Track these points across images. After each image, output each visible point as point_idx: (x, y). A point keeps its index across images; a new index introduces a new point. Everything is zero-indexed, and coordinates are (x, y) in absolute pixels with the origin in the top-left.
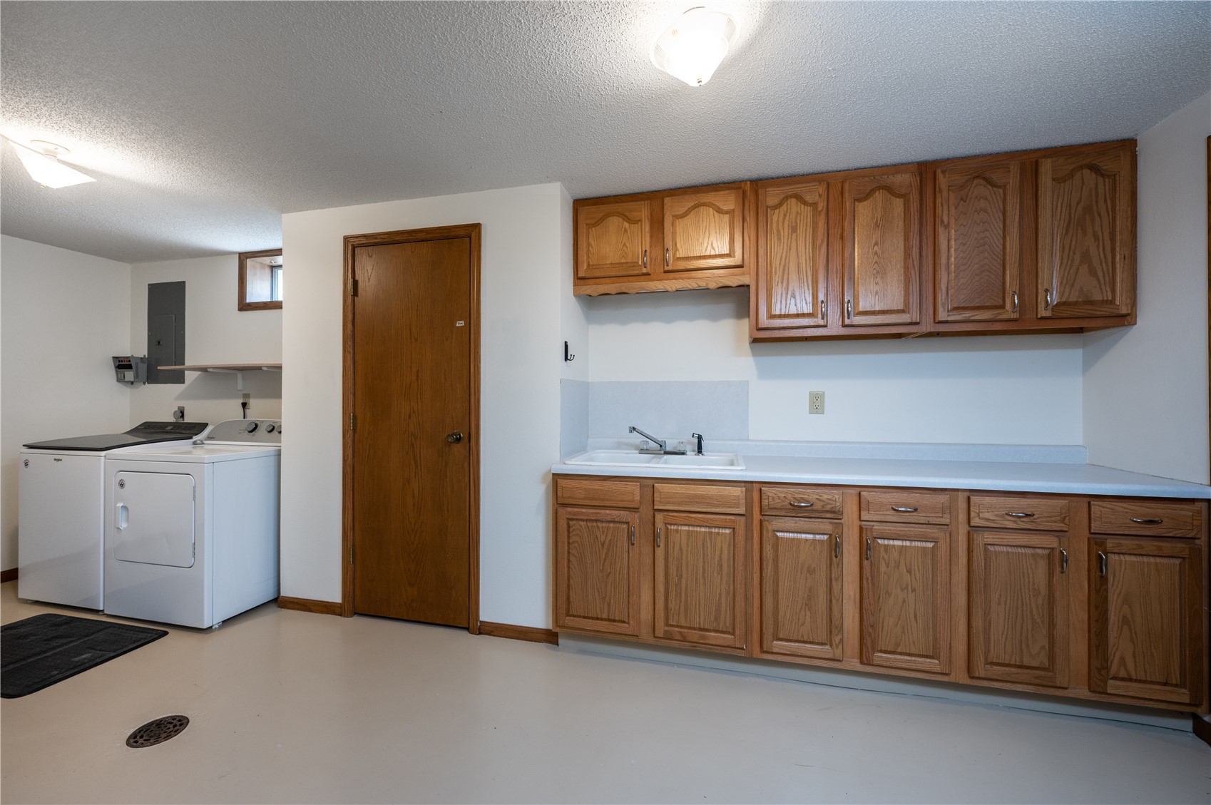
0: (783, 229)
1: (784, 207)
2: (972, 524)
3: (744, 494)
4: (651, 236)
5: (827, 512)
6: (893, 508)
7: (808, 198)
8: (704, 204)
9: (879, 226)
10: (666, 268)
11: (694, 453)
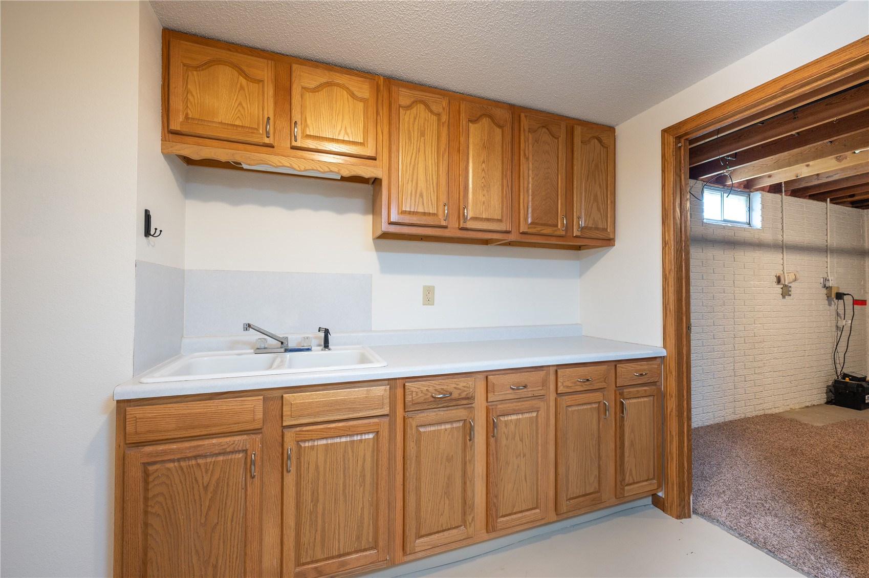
0: (414, 131)
1: (414, 110)
2: (559, 392)
3: (388, 392)
4: (276, 104)
5: (463, 399)
6: (511, 388)
7: (434, 108)
8: (338, 85)
9: (485, 147)
10: (294, 144)
11: (320, 348)
